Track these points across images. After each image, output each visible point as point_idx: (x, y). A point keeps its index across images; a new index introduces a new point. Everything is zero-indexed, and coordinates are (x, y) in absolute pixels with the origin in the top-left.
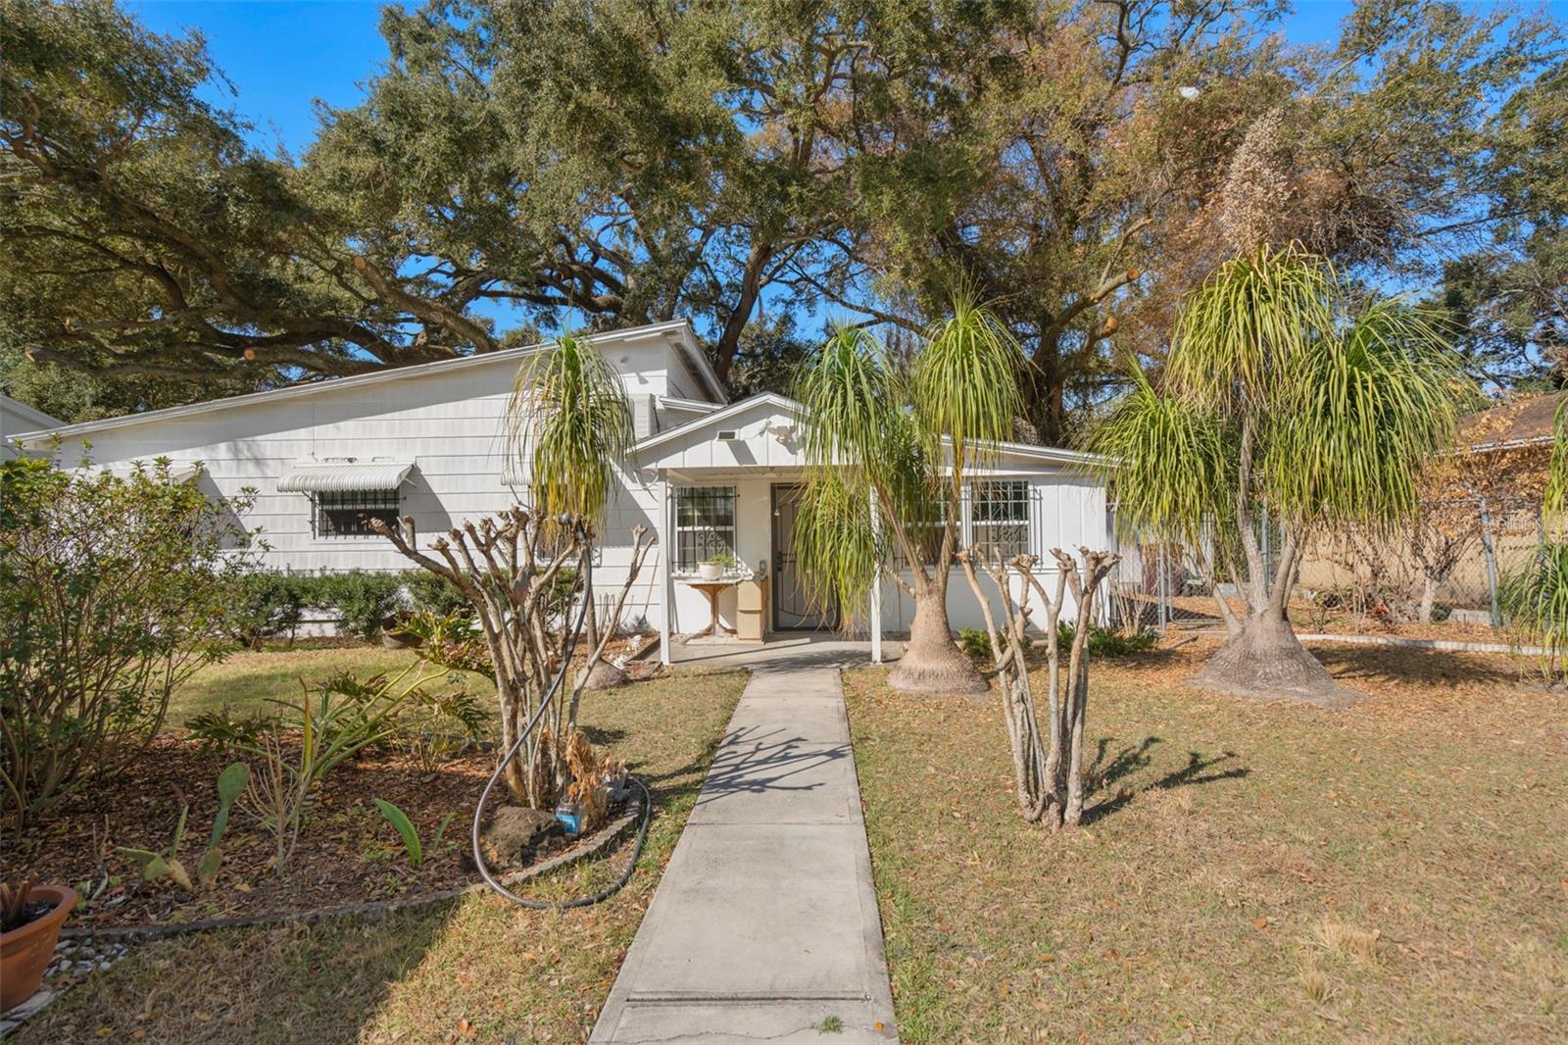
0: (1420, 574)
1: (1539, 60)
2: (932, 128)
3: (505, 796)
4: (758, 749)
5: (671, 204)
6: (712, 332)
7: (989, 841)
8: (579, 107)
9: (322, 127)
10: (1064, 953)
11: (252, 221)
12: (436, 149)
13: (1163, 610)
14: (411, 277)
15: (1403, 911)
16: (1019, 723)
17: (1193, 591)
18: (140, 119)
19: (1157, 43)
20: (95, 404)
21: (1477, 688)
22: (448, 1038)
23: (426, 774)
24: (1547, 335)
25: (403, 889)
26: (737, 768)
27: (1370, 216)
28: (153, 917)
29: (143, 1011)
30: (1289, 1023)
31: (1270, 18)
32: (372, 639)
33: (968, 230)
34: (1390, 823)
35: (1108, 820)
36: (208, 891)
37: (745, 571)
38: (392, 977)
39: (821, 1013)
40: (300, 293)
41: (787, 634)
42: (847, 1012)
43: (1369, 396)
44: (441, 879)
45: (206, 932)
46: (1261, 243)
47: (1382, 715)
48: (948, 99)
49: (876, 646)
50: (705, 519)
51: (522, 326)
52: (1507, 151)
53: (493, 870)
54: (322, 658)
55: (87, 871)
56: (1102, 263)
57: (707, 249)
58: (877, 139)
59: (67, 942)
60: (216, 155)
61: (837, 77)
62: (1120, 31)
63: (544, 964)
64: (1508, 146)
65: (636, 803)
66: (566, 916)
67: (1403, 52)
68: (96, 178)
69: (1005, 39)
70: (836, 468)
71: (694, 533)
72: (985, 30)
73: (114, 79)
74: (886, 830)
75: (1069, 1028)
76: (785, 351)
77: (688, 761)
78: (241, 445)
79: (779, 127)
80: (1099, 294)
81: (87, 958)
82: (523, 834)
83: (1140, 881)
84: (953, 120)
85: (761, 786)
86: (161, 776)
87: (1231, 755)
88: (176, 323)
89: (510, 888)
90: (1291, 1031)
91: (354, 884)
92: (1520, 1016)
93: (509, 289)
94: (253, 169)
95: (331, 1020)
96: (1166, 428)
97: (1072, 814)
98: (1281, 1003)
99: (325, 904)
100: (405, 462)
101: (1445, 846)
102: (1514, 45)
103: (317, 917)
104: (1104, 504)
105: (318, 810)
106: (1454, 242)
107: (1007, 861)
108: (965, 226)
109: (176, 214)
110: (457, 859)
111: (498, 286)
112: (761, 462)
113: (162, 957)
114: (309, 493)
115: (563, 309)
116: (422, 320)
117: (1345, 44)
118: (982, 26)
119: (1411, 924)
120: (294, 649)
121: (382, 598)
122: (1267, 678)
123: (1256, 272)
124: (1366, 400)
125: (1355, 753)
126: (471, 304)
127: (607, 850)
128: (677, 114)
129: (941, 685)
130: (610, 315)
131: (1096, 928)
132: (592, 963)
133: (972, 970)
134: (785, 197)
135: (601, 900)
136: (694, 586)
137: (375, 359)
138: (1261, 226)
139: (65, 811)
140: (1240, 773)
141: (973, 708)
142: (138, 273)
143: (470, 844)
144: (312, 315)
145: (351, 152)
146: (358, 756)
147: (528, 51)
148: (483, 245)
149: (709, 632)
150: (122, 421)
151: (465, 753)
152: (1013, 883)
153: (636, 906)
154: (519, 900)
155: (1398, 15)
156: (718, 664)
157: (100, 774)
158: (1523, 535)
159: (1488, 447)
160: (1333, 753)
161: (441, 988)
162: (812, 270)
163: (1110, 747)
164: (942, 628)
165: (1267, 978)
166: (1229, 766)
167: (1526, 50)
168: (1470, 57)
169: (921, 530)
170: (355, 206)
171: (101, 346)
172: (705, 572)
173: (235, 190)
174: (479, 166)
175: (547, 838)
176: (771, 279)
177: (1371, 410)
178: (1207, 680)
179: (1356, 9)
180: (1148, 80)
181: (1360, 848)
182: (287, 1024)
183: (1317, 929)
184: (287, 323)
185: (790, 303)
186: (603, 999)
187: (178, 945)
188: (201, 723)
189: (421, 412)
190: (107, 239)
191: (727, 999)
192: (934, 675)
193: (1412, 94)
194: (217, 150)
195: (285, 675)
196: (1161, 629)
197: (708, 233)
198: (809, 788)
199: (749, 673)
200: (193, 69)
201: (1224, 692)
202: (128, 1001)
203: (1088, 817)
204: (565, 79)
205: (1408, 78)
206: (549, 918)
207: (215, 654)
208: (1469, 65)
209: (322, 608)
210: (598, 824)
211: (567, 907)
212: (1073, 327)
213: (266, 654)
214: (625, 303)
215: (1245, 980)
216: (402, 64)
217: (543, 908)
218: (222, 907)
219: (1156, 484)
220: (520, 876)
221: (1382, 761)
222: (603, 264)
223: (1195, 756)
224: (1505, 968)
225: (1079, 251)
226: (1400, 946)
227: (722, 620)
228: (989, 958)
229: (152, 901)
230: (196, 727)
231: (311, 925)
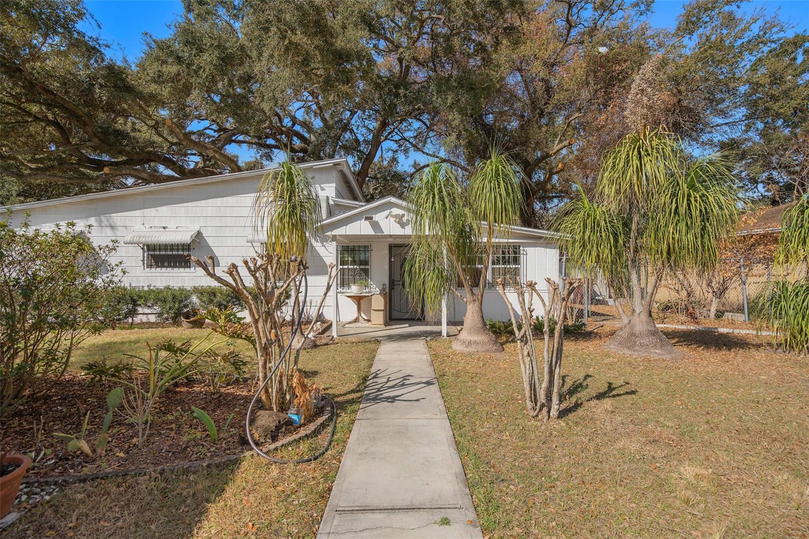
0: (710, 295)
1: (773, 42)
2: (472, 62)
3: (260, 405)
4: (388, 381)
5: (338, 95)
6: (355, 165)
7: (513, 427)
8: (290, 42)
9: (147, 48)
10: (558, 483)
11: (109, 98)
12: (211, 62)
13: (586, 311)
14: (194, 131)
15: (721, 460)
16: (528, 367)
17: (599, 302)
18: (45, 39)
19: (586, 24)
20: (18, 195)
21: (741, 351)
22: (242, 532)
23: (214, 394)
24: (769, 179)
25: (209, 454)
26: (379, 390)
27: (689, 116)
28: (72, 471)
29: (71, 522)
30: (675, 516)
31: (641, 14)
32: (176, 322)
33: (488, 116)
34: (709, 417)
35: (571, 416)
36: (101, 457)
37: (375, 289)
38: (208, 501)
39: (438, 516)
40: (134, 138)
41: (398, 322)
42: (452, 515)
43: (698, 205)
44: (229, 449)
45: (102, 478)
46: (645, 126)
47: (698, 364)
48: (481, 48)
49: (444, 328)
50: (354, 262)
51: (254, 159)
52: (755, 86)
53: (257, 444)
54: (149, 333)
55: (31, 447)
56: (555, 135)
57: (353, 122)
58: (444, 67)
59: (24, 485)
60: (88, 61)
61: (424, 34)
62: (568, 17)
63: (289, 493)
64: (757, 83)
65: (329, 409)
66: (298, 467)
67: (708, 34)
68: (21, 71)
69: (511, 17)
70: (427, 236)
71: (349, 269)
72: (502, 12)
73: (31, 17)
74: (460, 422)
75: (566, 521)
76: (393, 176)
77: (353, 387)
78: (103, 218)
79: (393, 59)
80: (554, 151)
81: (36, 494)
82: (272, 425)
83: (591, 447)
84: (483, 59)
85: (393, 399)
86: (68, 395)
87: (627, 383)
88: (64, 152)
89: (267, 453)
90: (676, 520)
91: (182, 452)
92: (785, 511)
93: (248, 139)
94: (110, 70)
95: (177, 525)
96: (595, 219)
97: (554, 413)
98: (670, 506)
99: (167, 463)
100: (194, 229)
101: (737, 428)
102: (761, 33)
103: (163, 470)
104: (558, 258)
105: (157, 413)
106: (729, 131)
107: (523, 437)
108: (486, 115)
109: (66, 92)
110: (236, 439)
111: (241, 138)
112: (386, 232)
113: (79, 492)
114: (142, 245)
115: (276, 151)
116: (201, 155)
117: (679, 29)
118: (501, 10)
119: (726, 466)
120: (134, 328)
121: (182, 301)
122: (641, 345)
123: (642, 141)
124: (696, 206)
125: (687, 382)
126: (227, 147)
127: (316, 433)
128: (342, 49)
129: (480, 348)
130: (301, 154)
131: (573, 470)
132: (315, 491)
133: (513, 492)
134: (397, 95)
135: (315, 459)
136: (348, 297)
137: (176, 175)
138: (645, 117)
139: (15, 415)
140: (633, 393)
141: (497, 359)
142: (43, 124)
143: (245, 430)
144: (140, 150)
145: (165, 62)
146: (176, 385)
147: (263, 12)
148: (235, 114)
149: (356, 320)
150: (32, 205)
151: (234, 383)
152: (528, 448)
153: (335, 462)
154: (273, 459)
155: (705, 16)
156: (363, 337)
157: (33, 395)
158: (760, 276)
159: (745, 233)
160: (677, 382)
161: (235, 506)
162: (407, 135)
163: (567, 379)
164: (480, 319)
165: (660, 494)
166: (627, 388)
167: (767, 36)
168: (740, 38)
169: (469, 269)
170: (165, 92)
171: (23, 164)
172: (354, 289)
173: (99, 81)
174: (234, 73)
175: (284, 426)
176: (386, 139)
177: (698, 212)
178: (610, 346)
179: (685, 12)
180: (582, 43)
181: (696, 429)
182: (153, 527)
183: (682, 469)
184: (127, 154)
185: (395, 152)
186: (323, 511)
187: (88, 486)
188: (90, 367)
189: (203, 203)
190: (26, 105)
191: (388, 509)
192: (476, 343)
193: (712, 55)
194: (89, 58)
195: (130, 342)
196: (585, 320)
197: (353, 113)
198: (418, 400)
199: (379, 342)
200: (76, 13)
201: (620, 352)
202: (62, 516)
203: (562, 414)
204: (283, 27)
205: (710, 47)
206: (289, 469)
207: (96, 330)
208: (739, 42)
209: (149, 307)
210: (310, 419)
211: (298, 463)
212: (540, 168)
213: (118, 331)
214: (310, 149)
215: (651, 495)
216: (191, 16)
217: (286, 463)
218: (110, 465)
219: (589, 247)
220: (273, 446)
221: (701, 387)
222: (297, 128)
223: (610, 384)
224: (774, 488)
225: (544, 129)
226: (722, 477)
227: (363, 315)
228: (521, 486)
229: (70, 463)
230: (88, 369)
231: (161, 474)
